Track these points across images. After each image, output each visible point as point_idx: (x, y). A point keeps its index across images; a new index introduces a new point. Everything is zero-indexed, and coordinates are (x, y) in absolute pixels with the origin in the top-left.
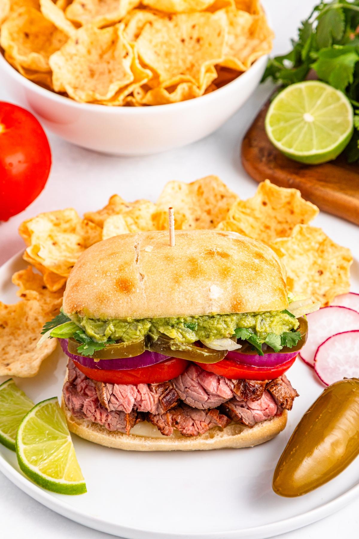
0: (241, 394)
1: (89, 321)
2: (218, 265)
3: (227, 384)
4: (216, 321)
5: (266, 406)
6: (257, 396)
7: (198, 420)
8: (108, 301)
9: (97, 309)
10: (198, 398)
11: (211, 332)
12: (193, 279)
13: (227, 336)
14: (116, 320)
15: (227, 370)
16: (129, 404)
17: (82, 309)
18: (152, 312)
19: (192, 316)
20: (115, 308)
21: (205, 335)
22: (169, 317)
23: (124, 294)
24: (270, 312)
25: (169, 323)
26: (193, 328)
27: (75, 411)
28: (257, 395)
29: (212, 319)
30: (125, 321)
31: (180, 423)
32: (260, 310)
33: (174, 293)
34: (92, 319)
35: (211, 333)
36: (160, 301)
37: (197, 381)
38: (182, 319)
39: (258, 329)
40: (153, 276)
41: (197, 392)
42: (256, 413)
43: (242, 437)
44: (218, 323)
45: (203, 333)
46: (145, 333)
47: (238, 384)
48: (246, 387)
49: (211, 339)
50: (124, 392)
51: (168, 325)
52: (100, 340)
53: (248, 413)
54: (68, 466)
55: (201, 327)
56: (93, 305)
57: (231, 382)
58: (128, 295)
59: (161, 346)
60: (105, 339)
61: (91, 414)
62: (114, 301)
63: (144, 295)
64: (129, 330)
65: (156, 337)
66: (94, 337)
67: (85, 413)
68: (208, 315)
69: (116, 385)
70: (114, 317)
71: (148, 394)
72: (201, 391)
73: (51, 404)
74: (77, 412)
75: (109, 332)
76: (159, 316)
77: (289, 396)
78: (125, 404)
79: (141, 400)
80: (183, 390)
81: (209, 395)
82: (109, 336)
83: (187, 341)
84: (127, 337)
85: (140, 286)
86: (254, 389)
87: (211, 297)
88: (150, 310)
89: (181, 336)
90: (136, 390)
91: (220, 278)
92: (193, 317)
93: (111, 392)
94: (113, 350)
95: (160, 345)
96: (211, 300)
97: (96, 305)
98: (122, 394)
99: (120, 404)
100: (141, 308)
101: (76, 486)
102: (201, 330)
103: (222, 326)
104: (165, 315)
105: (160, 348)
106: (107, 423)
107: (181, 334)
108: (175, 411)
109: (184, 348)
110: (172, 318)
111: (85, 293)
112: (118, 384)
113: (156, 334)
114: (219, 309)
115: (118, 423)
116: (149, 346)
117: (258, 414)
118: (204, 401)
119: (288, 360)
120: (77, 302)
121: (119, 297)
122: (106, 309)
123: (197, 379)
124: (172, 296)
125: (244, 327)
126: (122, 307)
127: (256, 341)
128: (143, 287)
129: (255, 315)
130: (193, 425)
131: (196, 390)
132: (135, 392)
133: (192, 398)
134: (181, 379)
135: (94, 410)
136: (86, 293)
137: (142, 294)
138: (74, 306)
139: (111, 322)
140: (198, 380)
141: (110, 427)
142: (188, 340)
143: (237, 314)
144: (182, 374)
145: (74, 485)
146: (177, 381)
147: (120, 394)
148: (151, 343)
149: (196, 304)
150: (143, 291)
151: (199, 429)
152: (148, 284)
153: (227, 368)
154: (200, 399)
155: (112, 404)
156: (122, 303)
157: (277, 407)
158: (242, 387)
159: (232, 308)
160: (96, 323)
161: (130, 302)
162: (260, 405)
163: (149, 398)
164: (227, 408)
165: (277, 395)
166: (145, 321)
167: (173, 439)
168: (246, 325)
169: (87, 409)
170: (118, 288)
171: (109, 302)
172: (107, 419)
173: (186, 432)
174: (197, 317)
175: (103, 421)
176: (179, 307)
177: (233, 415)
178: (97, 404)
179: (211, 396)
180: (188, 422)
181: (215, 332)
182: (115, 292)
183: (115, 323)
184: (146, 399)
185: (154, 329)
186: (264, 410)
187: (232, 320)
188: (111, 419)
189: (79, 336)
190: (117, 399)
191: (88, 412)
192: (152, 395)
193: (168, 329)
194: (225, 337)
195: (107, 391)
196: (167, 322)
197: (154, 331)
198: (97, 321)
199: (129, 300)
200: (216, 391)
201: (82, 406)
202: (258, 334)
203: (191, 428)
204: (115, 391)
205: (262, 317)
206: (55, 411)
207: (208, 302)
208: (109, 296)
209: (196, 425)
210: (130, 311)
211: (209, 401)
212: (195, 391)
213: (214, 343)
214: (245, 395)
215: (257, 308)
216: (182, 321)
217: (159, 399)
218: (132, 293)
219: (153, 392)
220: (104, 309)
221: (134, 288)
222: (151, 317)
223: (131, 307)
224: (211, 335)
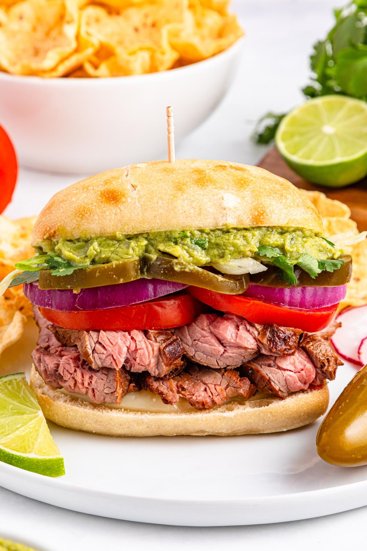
0: (267, 342)
1: (66, 243)
2: (232, 176)
3: (248, 331)
4: (232, 236)
5: (302, 367)
6: (289, 347)
7: (212, 384)
8: (90, 214)
9: (76, 225)
10: (211, 352)
11: (226, 249)
12: (201, 187)
13: (249, 253)
14: (101, 237)
15: (248, 305)
16: (120, 353)
17: (57, 228)
18: (148, 225)
19: (201, 229)
20: (100, 222)
21: (218, 254)
22: (170, 230)
23: (112, 205)
24: (301, 230)
25: (171, 237)
26: (203, 245)
27: (48, 373)
28: (289, 345)
29: (226, 234)
30: (113, 238)
31: (187, 389)
32: (290, 225)
33: (176, 200)
34: (70, 241)
35: (226, 251)
36: (159, 210)
37: (209, 331)
38: (189, 232)
39: (287, 247)
40: (148, 186)
41: (210, 343)
42: (288, 375)
43: (271, 411)
44: (234, 239)
45: (216, 252)
46: (140, 253)
47: (263, 330)
48: (274, 334)
49: (226, 259)
50: (113, 338)
51: (169, 241)
52: (80, 262)
53: (278, 374)
54: (39, 440)
55: (213, 245)
56: (71, 221)
57: (254, 328)
58: (116, 205)
59: (161, 267)
60: (88, 262)
61: (69, 375)
62: (99, 214)
63: (138, 204)
64: (118, 249)
65: (154, 256)
66: (73, 260)
67: (62, 374)
68: (222, 227)
69: (102, 331)
70: (98, 233)
71: (145, 342)
72: (214, 341)
73: (16, 380)
74: (51, 375)
75: (93, 253)
76: (157, 229)
77: (331, 356)
78: (115, 353)
79: (136, 350)
80: (190, 344)
81: (225, 347)
82: (93, 257)
83: (195, 261)
84: (116, 257)
85: (132, 196)
86: (285, 337)
87: (225, 205)
88: (145, 221)
89: (188, 255)
90: (129, 337)
91: (235, 187)
92: (202, 231)
93: (96, 341)
94: (98, 271)
95: (160, 265)
96: (225, 209)
97: (75, 221)
98: (111, 340)
99: (108, 353)
100: (135, 220)
101: (50, 461)
102: (213, 248)
103: (240, 242)
104: (165, 228)
105: (160, 269)
106: (90, 388)
107: (188, 252)
108: (181, 377)
109: (192, 268)
110: (175, 231)
111: (60, 212)
112: (104, 331)
113: (154, 253)
114: (236, 221)
115: (105, 387)
116: (145, 270)
117: (291, 376)
118: (219, 354)
119: (328, 304)
120: (51, 223)
121: (104, 209)
122: (88, 224)
123: (209, 327)
124: (174, 203)
125: (269, 245)
126: (109, 220)
127: (285, 262)
128: (137, 196)
129: (283, 232)
130: (205, 390)
131: (208, 341)
132: (127, 339)
133: (203, 352)
134: (188, 331)
135: (73, 370)
136: (62, 210)
137: (135, 203)
138: (46, 230)
139: (95, 240)
140: (210, 329)
141: (94, 395)
142: (196, 259)
143: (259, 228)
144: (189, 325)
145: (48, 459)
146: (182, 334)
147: (108, 341)
148: (148, 266)
149: (206, 214)
150: (136, 200)
151: (214, 394)
152: (142, 193)
153: (249, 303)
154: (214, 352)
155: (97, 353)
156: (110, 214)
157: (316, 370)
158: (268, 333)
159: (253, 219)
160: (75, 244)
161: (120, 213)
162: (294, 364)
163: (147, 347)
164: (250, 369)
165: (315, 352)
166: (140, 237)
167: (179, 413)
168: (271, 242)
169: (64, 368)
170: (104, 199)
171: (92, 215)
172: (91, 382)
173: (197, 399)
174: (207, 230)
175: (86, 384)
176: (184, 217)
177: (258, 378)
178: (78, 363)
179: (228, 348)
180: (198, 387)
181: (232, 249)
182: (100, 203)
183: (101, 241)
184: (142, 348)
185: (151, 248)
186: (299, 372)
187: (254, 235)
188: (96, 382)
189: (54, 259)
190: (104, 347)
191: (66, 372)
192: (150, 343)
193: (170, 245)
194: (244, 256)
195: (91, 338)
196: (169, 238)
197: (151, 251)
198: (77, 242)
199: (118, 210)
200: (234, 338)
201: (58, 366)
202: (288, 255)
203: (203, 394)
204: (101, 337)
205: (292, 235)
206: (22, 386)
207: (221, 211)
208: (92, 209)
209: (209, 389)
210: (119, 224)
211: (226, 354)
212: (206, 343)
213: (231, 264)
214: (273, 344)
215: (286, 222)
216: (189, 234)
217: (159, 349)
218: (122, 203)
219: (151, 340)
220: (86, 224)
221: (125, 198)
222: (147, 231)
223: (121, 219)
224: (227, 254)
